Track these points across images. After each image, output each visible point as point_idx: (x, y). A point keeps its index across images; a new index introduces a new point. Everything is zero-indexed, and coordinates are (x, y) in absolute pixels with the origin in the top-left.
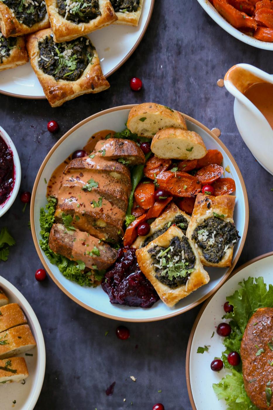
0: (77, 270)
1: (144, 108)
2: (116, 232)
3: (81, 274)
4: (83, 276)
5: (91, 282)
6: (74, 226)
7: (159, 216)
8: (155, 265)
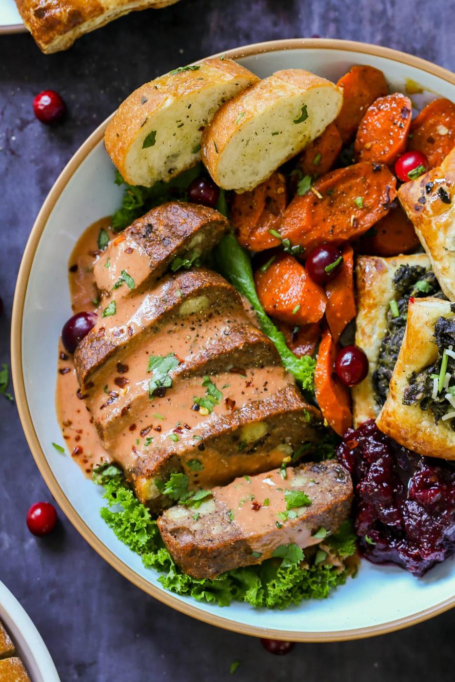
0: (291, 573)
1: (130, 115)
2: (302, 423)
3: (305, 574)
4: (312, 575)
5: (339, 572)
6: (201, 489)
7: (357, 311)
8: (445, 418)
